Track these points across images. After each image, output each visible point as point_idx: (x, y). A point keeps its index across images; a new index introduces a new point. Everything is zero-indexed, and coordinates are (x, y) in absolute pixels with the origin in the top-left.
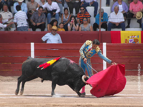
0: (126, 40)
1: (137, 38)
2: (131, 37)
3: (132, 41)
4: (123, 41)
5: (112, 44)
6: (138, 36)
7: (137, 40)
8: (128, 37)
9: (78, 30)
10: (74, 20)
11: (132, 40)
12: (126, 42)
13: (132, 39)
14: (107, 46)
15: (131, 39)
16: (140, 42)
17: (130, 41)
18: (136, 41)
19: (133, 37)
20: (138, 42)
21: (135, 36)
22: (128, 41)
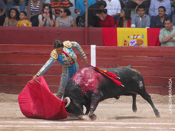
0: (125, 41)
1: (142, 39)
2: (132, 37)
3: (134, 43)
4: (120, 43)
5: (105, 47)
6: (143, 36)
7: (142, 42)
8: (129, 37)
9: (54, 26)
10: (49, 10)
11: (134, 42)
12: (125, 44)
13: (134, 40)
14: (97, 50)
16: (145, 44)
17: (131, 42)
18: (140, 42)
19: (135, 37)
20: (144, 44)
21: (138, 36)
22: (128, 43)
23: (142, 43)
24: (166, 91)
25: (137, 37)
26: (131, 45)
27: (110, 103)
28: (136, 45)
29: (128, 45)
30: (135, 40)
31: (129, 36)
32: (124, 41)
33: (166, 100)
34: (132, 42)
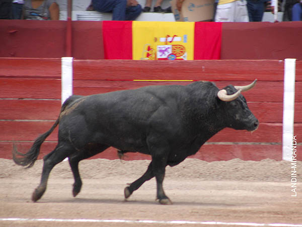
0: (149, 49)
1: (183, 44)
2: (163, 40)
3: (166, 53)
4: (139, 54)
6: (185, 37)
7: (182, 50)
8: (156, 40)
11: (166, 50)
12: (148, 55)
13: (167, 46)
14: (76, 68)
15: (164, 47)
16: (189, 56)
17: (161, 51)
18: (178, 51)
19: (170, 39)
20: (186, 54)
21: (175, 38)
22: (154, 52)
23: (182, 52)
24: (214, 153)
25: (173, 39)
26: (161, 56)
27: (97, 177)
28: (170, 56)
29: (154, 56)
30: (169, 46)
31: (156, 37)
32: (146, 48)
33: (212, 171)
34: (164, 49)
